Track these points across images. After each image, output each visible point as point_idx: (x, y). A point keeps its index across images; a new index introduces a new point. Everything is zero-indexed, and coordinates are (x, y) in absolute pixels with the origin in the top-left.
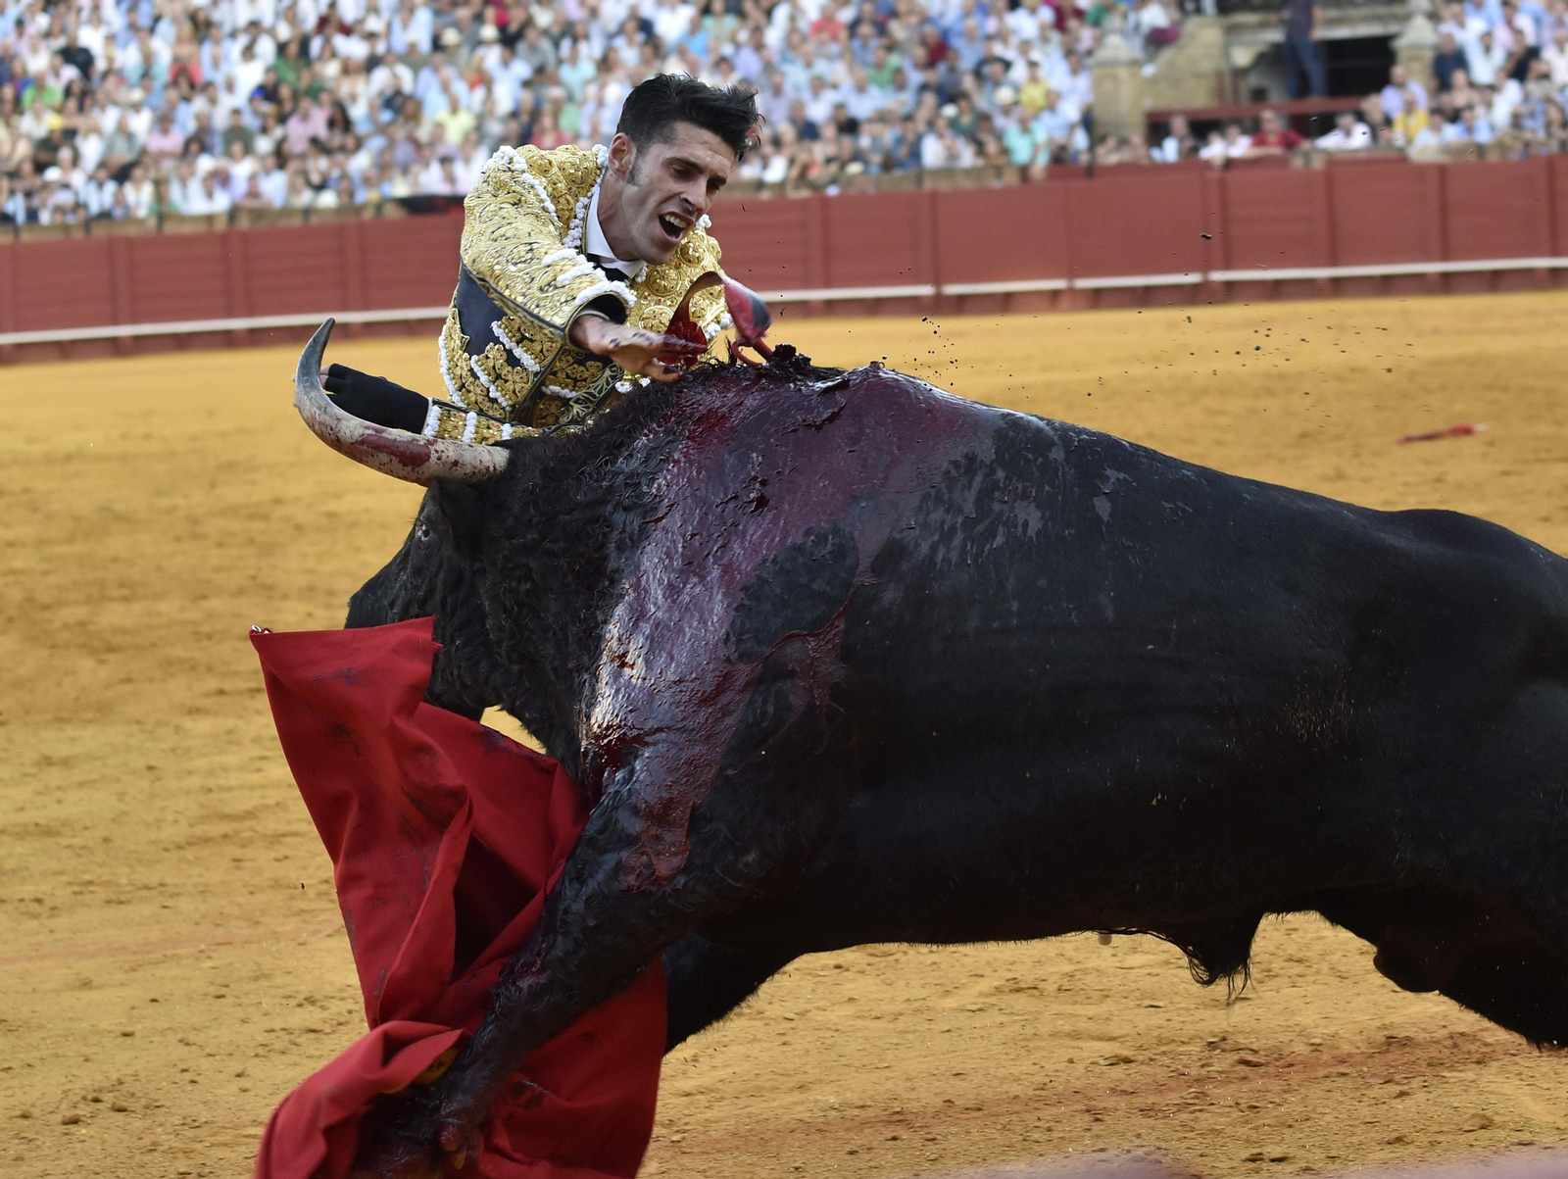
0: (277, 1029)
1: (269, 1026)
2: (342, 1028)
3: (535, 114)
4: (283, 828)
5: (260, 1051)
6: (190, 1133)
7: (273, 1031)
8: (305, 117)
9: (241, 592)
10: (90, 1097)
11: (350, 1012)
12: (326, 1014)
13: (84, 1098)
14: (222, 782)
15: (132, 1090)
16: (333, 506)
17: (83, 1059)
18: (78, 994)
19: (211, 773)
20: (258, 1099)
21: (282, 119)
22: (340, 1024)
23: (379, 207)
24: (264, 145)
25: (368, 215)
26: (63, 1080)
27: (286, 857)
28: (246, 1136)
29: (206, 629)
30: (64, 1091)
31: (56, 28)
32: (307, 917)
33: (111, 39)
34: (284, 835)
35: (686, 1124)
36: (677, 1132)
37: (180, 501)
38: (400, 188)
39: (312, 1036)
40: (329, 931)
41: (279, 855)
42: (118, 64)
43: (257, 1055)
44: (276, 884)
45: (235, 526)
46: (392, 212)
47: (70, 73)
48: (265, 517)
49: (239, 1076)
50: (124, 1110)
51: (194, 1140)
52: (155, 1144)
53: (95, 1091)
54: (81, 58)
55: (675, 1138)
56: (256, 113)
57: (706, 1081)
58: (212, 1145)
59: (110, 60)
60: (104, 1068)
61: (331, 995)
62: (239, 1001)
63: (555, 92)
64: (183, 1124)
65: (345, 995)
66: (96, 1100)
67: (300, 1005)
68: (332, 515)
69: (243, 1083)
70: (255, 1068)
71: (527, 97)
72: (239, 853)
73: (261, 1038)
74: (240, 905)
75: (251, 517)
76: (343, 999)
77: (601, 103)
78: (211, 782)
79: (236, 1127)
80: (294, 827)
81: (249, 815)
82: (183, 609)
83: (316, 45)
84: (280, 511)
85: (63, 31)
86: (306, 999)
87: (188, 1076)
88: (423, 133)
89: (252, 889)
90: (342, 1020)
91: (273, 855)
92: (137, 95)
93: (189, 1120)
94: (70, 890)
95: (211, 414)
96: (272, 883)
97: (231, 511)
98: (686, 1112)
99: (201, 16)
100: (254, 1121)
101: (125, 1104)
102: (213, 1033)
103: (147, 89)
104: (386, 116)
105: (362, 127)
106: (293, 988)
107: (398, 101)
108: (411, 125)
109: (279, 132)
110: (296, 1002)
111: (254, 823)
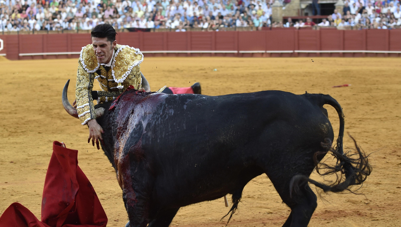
2: (109, 199)
3: (156, 12)
4: (98, 157)
8: (109, 11)
11: (111, 196)
14: (86, 147)
19: (84, 145)
21: (104, 11)
22: (109, 198)
23: (123, 30)
24: (100, 16)
25: (121, 31)
27: (99, 163)
32: (102, 176)
34: (98, 159)
35: (179, 222)
36: (177, 223)
38: (128, 26)
39: (103, 200)
40: (107, 179)
41: (97, 163)
44: (96, 169)
46: (126, 31)
55: (177, 225)
56: (99, 9)
57: (184, 213)
63: (161, 8)
65: (110, 192)
67: (100, 194)
71: (155, 8)
72: (89, 162)
74: (89, 173)
76: (109, 193)
77: (170, 10)
78: (84, 147)
80: (101, 157)
81: (91, 154)
86: (102, 193)
88: (133, 15)
89: (91, 169)
90: (109, 197)
91: (96, 162)
92: (74, 5)
96: (95, 168)
98: (179, 219)
103: (76, 4)
104: (125, 11)
105: (120, 13)
106: (99, 190)
107: (128, 8)
108: (130, 13)
109: (103, 13)
110: (100, 193)
111: (92, 156)
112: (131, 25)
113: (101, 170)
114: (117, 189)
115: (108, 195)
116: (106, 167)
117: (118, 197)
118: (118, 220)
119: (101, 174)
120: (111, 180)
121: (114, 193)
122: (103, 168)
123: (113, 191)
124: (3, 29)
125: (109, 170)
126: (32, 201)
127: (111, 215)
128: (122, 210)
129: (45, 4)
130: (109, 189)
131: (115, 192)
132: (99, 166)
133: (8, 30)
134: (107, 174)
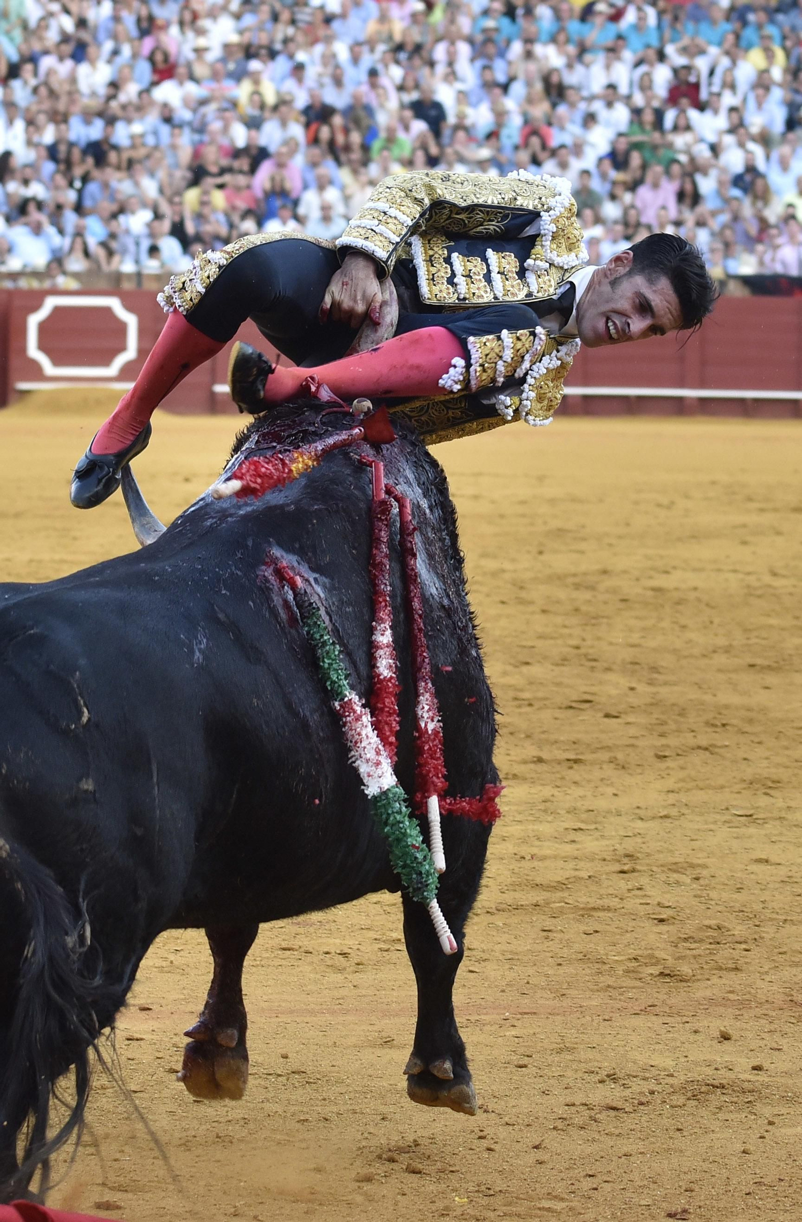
0: (577, 1103)
1: (569, 1100)
2: (642, 1107)
4: (594, 902)
5: (560, 1124)
6: (484, 1201)
7: (574, 1105)
8: (656, 186)
9: (564, 661)
10: (384, 1156)
11: (652, 1093)
12: (627, 1092)
13: (380, 1157)
14: (535, 851)
15: (428, 1153)
16: (660, 581)
17: (379, 1117)
18: (379, 1052)
19: (524, 841)
20: (554, 1172)
21: (633, 186)
22: (642, 1104)
23: (723, 284)
24: (611, 210)
26: (360, 1137)
27: (597, 932)
28: (539, 1209)
29: (526, 695)
30: (360, 1148)
31: (410, 83)
32: (614, 993)
33: (462, 97)
34: (594, 909)
37: (507, 566)
38: (747, 266)
39: (612, 1113)
40: (637, 1009)
41: (590, 929)
42: (468, 122)
43: (554, 1128)
44: (585, 958)
45: (562, 594)
46: (736, 290)
47: (419, 126)
48: (592, 588)
49: (536, 1147)
50: (420, 1172)
51: (487, 1207)
52: (447, 1208)
53: (390, 1150)
54: (433, 113)
56: (604, 176)
58: (505, 1214)
59: (461, 117)
60: (401, 1128)
61: (635, 1074)
62: (540, 1073)
64: (478, 1191)
65: (647, 1075)
66: (392, 1160)
67: (602, 1082)
68: (658, 590)
69: (540, 1155)
70: (553, 1141)
72: (549, 923)
73: (561, 1111)
74: (547, 976)
75: (577, 587)
76: (645, 1079)
78: (525, 850)
79: (530, 1199)
80: (606, 902)
81: (561, 886)
82: (505, 673)
83: (670, 117)
84: (608, 583)
85: (417, 86)
86: (608, 1076)
87: (485, 1143)
88: (772, 213)
89: (560, 961)
90: (644, 1100)
91: (583, 928)
92: (483, 153)
93: (483, 1188)
94: (377, 946)
95: (541, 479)
96: (580, 956)
97: (559, 578)
99: (555, 79)
100: (549, 1194)
101: (420, 1166)
102: (512, 1102)
103: (494, 148)
104: (736, 192)
105: (710, 203)
106: (596, 1064)
107: (748, 178)
108: (760, 204)
109: (628, 197)
110: (598, 1078)
111: (566, 894)
112: (761, 263)
113: (607, 967)
114: (683, 1060)
115: (638, 1087)
116: (632, 952)
117: (689, 1099)
118: (685, 1211)
119: (609, 986)
120: (654, 1018)
121: (670, 1080)
122: (619, 954)
123: (665, 1070)
124: (137, 262)
125: (646, 964)
126: (267, 1105)
127: (652, 1186)
128: (705, 1166)
129: (347, 148)
130: (642, 1058)
131: (672, 1076)
132: (599, 947)
133: (163, 265)
134: (638, 983)
